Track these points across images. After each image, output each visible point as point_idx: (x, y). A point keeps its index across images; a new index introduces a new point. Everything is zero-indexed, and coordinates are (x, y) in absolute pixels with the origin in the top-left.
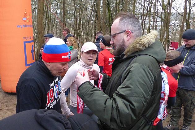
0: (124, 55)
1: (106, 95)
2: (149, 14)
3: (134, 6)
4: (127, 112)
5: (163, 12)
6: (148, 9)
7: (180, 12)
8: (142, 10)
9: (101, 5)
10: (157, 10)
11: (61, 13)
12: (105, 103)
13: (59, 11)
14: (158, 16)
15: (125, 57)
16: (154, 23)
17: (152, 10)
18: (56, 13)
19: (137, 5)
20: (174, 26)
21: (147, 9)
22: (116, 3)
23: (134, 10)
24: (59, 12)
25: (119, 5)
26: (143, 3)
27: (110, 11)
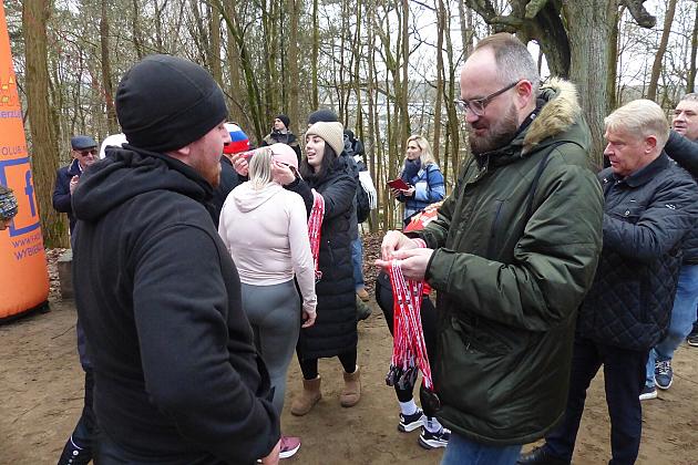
0: (520, 147)
1: (492, 263)
2: (356, 84)
3: (314, 63)
4: (564, 282)
5: (391, 78)
6: (353, 70)
7: (430, 79)
8: (337, 73)
9: (222, 57)
10: (376, 73)
11: (95, 82)
12: (499, 280)
13: (87, 78)
14: (378, 90)
15: (523, 152)
16: (371, 109)
17: (363, 73)
18: (79, 82)
19: (324, 60)
20: (422, 116)
21: (350, 72)
22: (266, 53)
23: (315, 73)
24: (86, 80)
25: (273, 57)
26: (337, 55)
27: (249, 72)
